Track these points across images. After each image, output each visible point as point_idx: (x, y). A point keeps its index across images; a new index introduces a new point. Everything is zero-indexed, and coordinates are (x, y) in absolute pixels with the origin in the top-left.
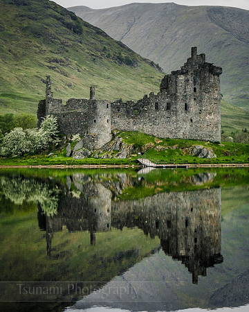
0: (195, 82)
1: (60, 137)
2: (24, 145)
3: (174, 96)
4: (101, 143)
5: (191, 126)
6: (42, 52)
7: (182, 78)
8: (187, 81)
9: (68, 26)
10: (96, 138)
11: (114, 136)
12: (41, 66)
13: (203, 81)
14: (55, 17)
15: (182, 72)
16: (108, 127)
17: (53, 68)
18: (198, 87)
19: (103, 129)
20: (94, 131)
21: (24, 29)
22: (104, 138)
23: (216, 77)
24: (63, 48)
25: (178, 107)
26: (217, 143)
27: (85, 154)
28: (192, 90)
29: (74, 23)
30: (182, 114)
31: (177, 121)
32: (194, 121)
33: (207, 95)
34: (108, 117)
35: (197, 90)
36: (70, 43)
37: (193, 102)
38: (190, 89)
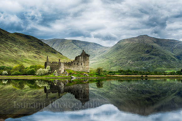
0: (83, 58)
1: (51, 71)
2: (42, 73)
3: (79, 61)
4: (62, 72)
5: (83, 68)
6: (34, 50)
7: (80, 57)
9: (40, 44)
10: (60, 71)
11: (65, 71)
12: (34, 53)
13: (85, 58)
14: (37, 42)
16: (63, 68)
17: (37, 54)
19: (62, 69)
20: (60, 69)
21: (29, 44)
22: (63, 71)
23: (88, 57)
24: (39, 49)
25: (79, 64)
26: (89, 73)
27: (58, 75)
29: (41, 43)
30: (80, 66)
33: (86, 61)
34: (63, 66)
35: (84, 60)
36: (41, 48)
37: (83, 63)
38: (82, 60)
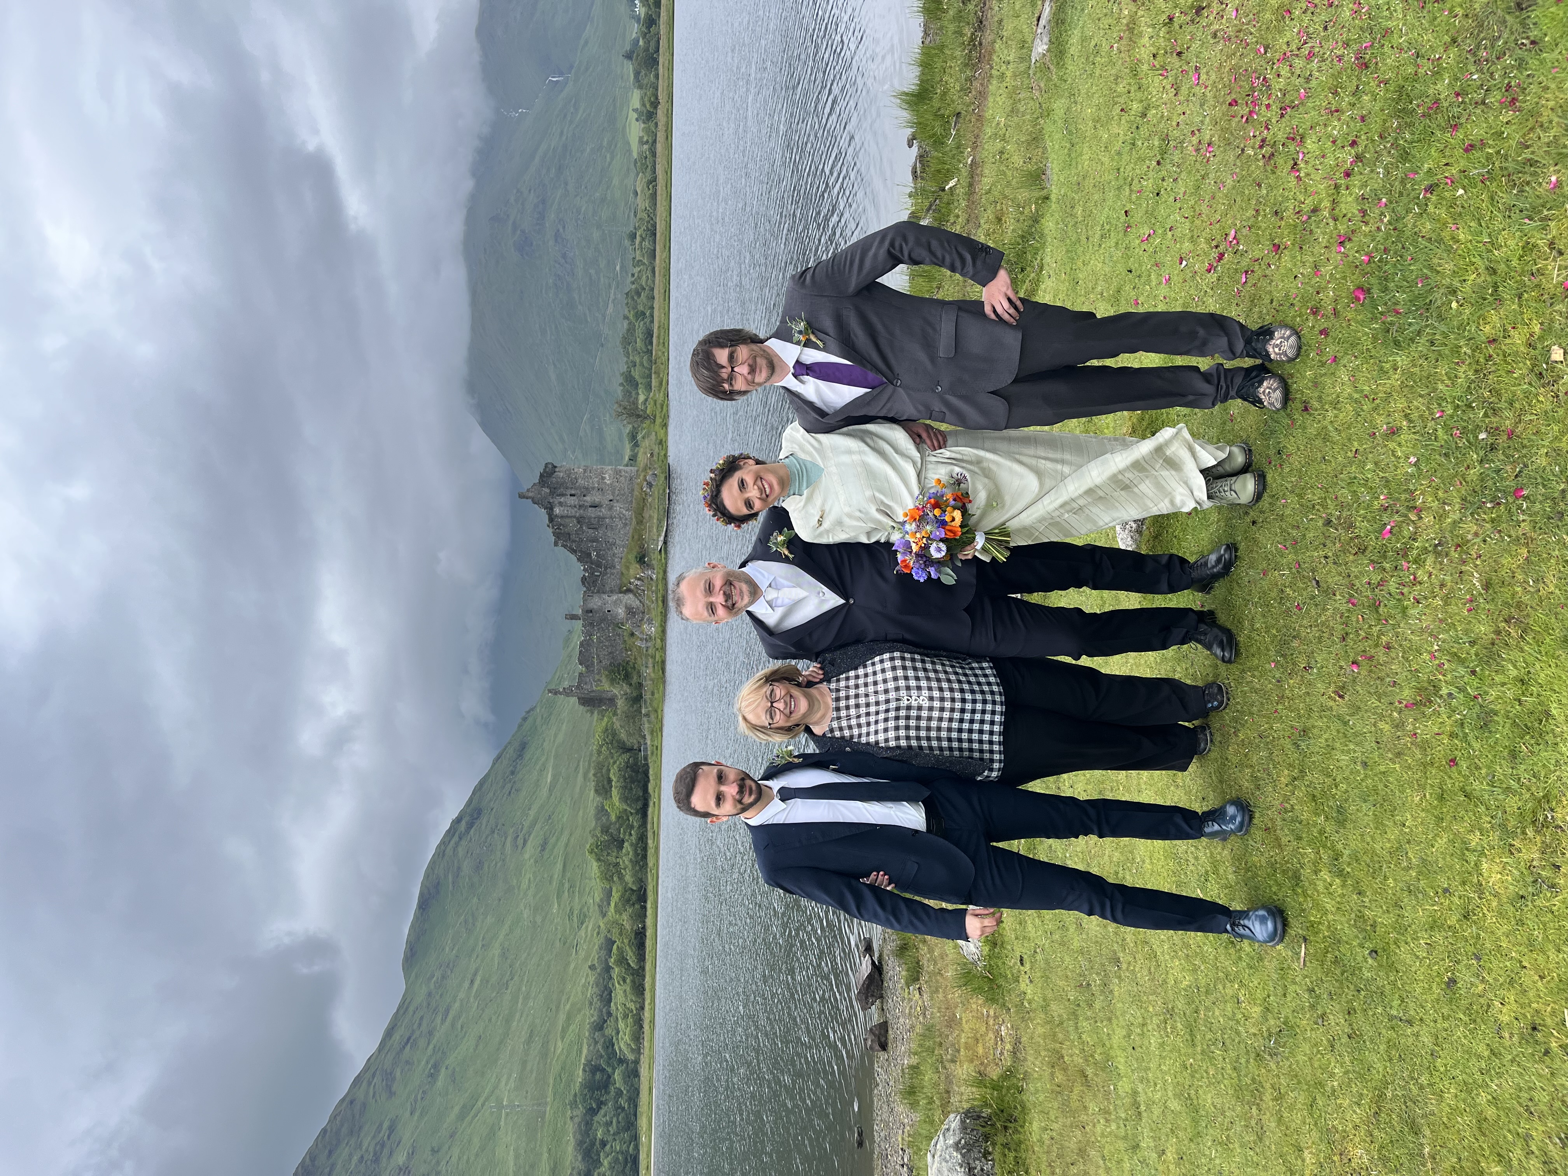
0: (563, 495)
3: (580, 520)
5: (618, 501)
8: (561, 504)
10: (629, 611)
13: (563, 484)
15: (550, 509)
16: (616, 597)
18: (569, 492)
19: (617, 602)
20: (621, 613)
23: (557, 470)
25: (593, 516)
28: (572, 498)
30: (604, 511)
31: (611, 518)
32: (611, 498)
33: (579, 481)
34: (605, 596)
35: (573, 492)
37: (588, 498)
38: (572, 501)
